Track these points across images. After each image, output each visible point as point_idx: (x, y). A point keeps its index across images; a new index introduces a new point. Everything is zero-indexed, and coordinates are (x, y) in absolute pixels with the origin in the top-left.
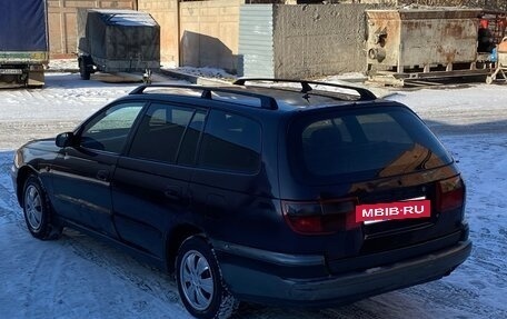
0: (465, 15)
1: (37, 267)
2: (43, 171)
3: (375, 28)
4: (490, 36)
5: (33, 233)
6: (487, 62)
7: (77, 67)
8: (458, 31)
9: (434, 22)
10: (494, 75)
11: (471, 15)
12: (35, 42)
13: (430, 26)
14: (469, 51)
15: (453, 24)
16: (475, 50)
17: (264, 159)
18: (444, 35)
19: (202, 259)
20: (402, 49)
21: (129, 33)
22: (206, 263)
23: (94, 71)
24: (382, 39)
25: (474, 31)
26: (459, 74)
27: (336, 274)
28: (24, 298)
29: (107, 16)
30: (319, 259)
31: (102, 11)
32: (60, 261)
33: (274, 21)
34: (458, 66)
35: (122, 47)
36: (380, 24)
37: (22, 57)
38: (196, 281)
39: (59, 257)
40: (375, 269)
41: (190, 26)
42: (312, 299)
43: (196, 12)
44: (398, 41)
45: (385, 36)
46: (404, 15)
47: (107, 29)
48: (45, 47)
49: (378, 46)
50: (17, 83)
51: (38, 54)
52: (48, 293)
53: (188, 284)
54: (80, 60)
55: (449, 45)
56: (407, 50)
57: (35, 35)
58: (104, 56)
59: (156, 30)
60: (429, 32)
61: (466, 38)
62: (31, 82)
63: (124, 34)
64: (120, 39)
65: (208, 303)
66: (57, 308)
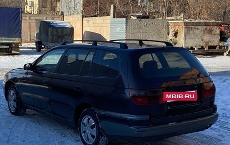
0: (214, 24)
1: (13, 126)
2: (17, 83)
3: (173, 30)
4: (225, 34)
5: (11, 112)
6: (224, 46)
7: (35, 46)
8: (211, 32)
9: (200, 27)
10: (227, 52)
11: (217, 24)
12: (16, 33)
13: (198, 29)
14: (215, 41)
15: (208, 28)
16: (219, 40)
17: (121, 73)
18: (204, 33)
19: (91, 120)
20: (185, 39)
21: (59, 31)
22: (93, 121)
23: (43, 48)
24: (176, 35)
25: (218, 32)
26: (211, 51)
27: (155, 125)
28: (6, 139)
29: (49, 23)
30: (147, 117)
31: (47, 21)
32: (24, 125)
33: (126, 26)
34: (211, 47)
35: (56, 37)
36: (175, 27)
37: (10, 40)
38: (88, 130)
39: (23, 123)
40: (173, 123)
41: (88, 29)
42: (143, 136)
43: (90, 22)
44: (183, 35)
45: (177, 33)
46: (186, 24)
47: (49, 28)
48: (20, 36)
49: (174, 38)
50: (7, 53)
51: (17, 39)
52: (18, 137)
53: (84, 132)
54: (36, 43)
55: (207, 38)
56: (187, 40)
57: (16, 30)
58: (47, 41)
59: (72, 29)
60: (197, 32)
61: (214, 35)
62: (13, 52)
63: (57, 31)
64: (55, 33)
65: (94, 140)
66: (22, 143)
